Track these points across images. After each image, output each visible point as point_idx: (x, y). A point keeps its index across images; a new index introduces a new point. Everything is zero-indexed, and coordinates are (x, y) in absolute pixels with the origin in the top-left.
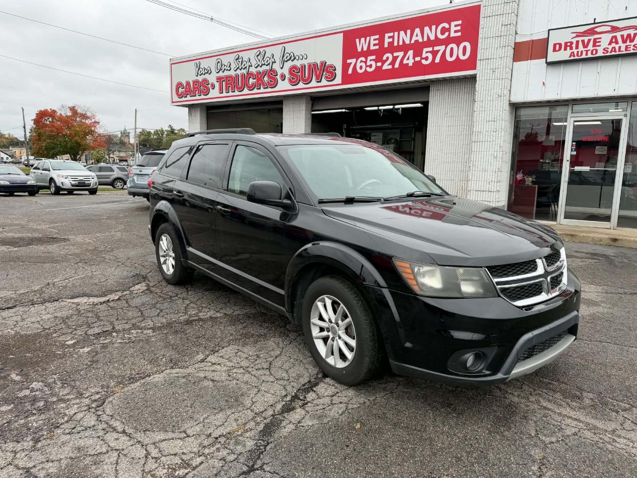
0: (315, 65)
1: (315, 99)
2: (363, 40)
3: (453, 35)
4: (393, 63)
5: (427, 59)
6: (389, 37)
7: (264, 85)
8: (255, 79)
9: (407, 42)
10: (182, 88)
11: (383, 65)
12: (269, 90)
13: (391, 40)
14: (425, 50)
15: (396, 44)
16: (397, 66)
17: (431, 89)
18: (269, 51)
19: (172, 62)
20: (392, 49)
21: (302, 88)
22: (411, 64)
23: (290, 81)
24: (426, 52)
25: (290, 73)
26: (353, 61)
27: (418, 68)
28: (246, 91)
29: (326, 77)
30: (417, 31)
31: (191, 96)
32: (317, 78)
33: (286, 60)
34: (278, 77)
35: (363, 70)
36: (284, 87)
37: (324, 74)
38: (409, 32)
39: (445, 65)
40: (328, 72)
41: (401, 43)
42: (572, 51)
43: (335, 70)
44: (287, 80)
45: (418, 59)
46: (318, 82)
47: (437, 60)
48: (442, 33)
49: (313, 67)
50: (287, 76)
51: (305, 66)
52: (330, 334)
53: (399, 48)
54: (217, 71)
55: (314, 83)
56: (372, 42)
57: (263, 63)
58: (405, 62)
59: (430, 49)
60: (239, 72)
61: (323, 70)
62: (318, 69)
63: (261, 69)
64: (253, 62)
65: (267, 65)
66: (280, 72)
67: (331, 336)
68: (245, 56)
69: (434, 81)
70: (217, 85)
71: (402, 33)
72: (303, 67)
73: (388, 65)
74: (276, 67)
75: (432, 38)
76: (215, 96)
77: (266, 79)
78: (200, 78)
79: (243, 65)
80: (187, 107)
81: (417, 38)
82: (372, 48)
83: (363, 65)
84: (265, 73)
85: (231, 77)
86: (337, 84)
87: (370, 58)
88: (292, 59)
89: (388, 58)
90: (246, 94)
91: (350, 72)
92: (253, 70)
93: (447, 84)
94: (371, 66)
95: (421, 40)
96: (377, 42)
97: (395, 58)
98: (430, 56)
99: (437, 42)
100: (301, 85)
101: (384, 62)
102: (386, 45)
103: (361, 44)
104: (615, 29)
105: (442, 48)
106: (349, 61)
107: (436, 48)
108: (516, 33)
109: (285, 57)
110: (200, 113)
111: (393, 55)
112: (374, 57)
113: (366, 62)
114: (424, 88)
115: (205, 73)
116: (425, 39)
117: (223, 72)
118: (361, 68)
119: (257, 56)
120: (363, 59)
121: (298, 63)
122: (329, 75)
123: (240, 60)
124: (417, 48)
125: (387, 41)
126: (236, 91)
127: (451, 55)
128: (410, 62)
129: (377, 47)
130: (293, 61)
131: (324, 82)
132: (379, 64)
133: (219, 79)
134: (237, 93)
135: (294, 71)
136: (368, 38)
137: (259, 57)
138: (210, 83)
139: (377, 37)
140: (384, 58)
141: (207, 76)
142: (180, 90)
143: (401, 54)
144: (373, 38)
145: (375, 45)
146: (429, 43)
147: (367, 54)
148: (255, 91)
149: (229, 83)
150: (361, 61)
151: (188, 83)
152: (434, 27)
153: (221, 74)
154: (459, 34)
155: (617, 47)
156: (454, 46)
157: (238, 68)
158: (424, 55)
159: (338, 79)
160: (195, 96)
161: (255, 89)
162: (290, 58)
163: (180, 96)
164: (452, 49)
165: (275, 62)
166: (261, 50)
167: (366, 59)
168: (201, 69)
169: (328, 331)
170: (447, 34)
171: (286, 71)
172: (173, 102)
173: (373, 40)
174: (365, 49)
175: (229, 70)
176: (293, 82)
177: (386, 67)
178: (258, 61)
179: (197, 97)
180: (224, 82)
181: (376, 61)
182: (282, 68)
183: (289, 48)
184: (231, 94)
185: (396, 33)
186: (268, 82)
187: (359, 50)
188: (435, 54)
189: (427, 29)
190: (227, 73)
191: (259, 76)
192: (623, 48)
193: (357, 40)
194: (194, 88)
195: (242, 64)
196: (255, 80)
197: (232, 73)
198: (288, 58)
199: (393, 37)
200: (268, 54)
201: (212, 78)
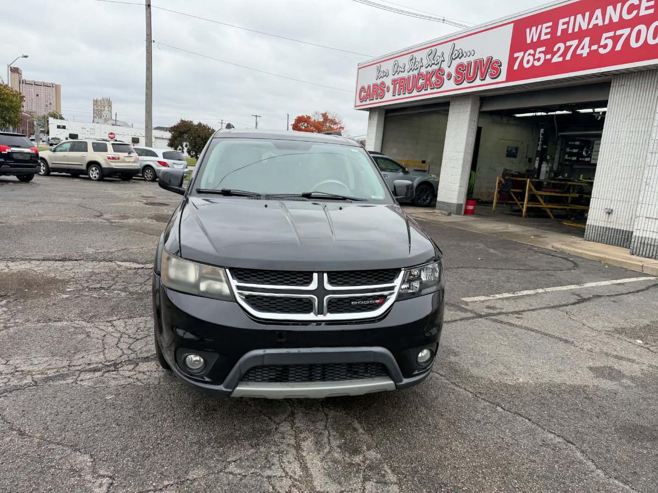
0: (481, 61)
1: (483, 99)
2: (534, 29)
3: (643, 12)
4: (564, 55)
5: (605, 46)
6: (564, 24)
7: (431, 86)
8: (424, 79)
9: (584, 27)
10: (364, 92)
11: (552, 57)
12: (436, 90)
13: (565, 26)
14: (605, 35)
15: (570, 31)
16: (568, 57)
17: (612, 85)
18: (440, 49)
19: (359, 67)
20: (566, 36)
21: (466, 87)
22: (585, 55)
23: (456, 80)
24: (606, 39)
25: (457, 72)
26: (520, 54)
27: (595, 59)
28: (415, 93)
29: (491, 74)
30: (598, 12)
31: (370, 100)
32: (482, 75)
33: (454, 58)
34: (445, 77)
35: (530, 64)
36: (449, 87)
37: (489, 71)
38: (587, 14)
39: (628, 53)
40: (493, 68)
41: (576, 30)
43: (501, 66)
44: (453, 78)
45: (594, 47)
46: (482, 80)
47: (618, 48)
48: (629, 12)
49: (479, 64)
50: (454, 75)
51: (471, 63)
53: (573, 36)
54: (393, 73)
55: (478, 82)
56: (544, 31)
57: (433, 62)
58: (579, 52)
59: (611, 34)
60: (411, 73)
61: (489, 66)
62: (484, 66)
63: (430, 69)
64: (425, 62)
65: (436, 65)
66: (447, 70)
68: (418, 55)
69: (617, 75)
70: (391, 87)
71: (579, 17)
72: (469, 64)
73: (559, 57)
74: (444, 66)
75: (616, 19)
76: (390, 99)
77: (434, 79)
78: (379, 82)
79: (415, 66)
80: (367, 110)
81: (596, 22)
82: (543, 37)
83: (531, 58)
84: (433, 73)
85: (404, 79)
86: (501, 82)
87: (539, 50)
88: (460, 56)
89: (559, 49)
90: (416, 96)
91: (516, 67)
92: (423, 70)
93: (631, 79)
94: (539, 59)
95: (601, 24)
96: (549, 30)
97: (567, 49)
98: (610, 43)
99: (622, 24)
100: (465, 84)
101: (554, 54)
102: (559, 34)
103: (532, 35)
105: (626, 31)
106: (516, 55)
107: (619, 32)
109: (454, 55)
110: (378, 116)
111: (565, 44)
112: (543, 49)
113: (534, 55)
114: (603, 84)
115: (384, 76)
116: (607, 22)
118: (528, 62)
119: (429, 55)
120: (532, 51)
121: (464, 61)
122: (494, 72)
123: (414, 61)
124: (595, 34)
125: (561, 27)
126: (406, 93)
127: (637, 40)
128: (585, 52)
129: (549, 36)
130: (460, 58)
131: (488, 80)
132: (548, 57)
133: (394, 82)
134: (407, 95)
135: (460, 69)
136: (540, 27)
137: (430, 57)
138: (386, 87)
139: (550, 24)
140: (555, 49)
141: (385, 79)
142: (363, 94)
143: (575, 43)
144: (545, 25)
145: (546, 34)
146: (612, 26)
147: (534, 46)
148: (423, 92)
149: (402, 85)
150: (530, 54)
151: (369, 87)
152: (619, 5)
153: (396, 76)
154: (652, 11)
156: (642, 27)
157: (411, 69)
158: (602, 43)
159: (503, 76)
160: (373, 99)
161: (423, 90)
162: (458, 56)
163: (362, 100)
164: (639, 32)
165: (444, 61)
166: (433, 48)
167: (535, 52)
168: (381, 72)
170: (635, 12)
171: (452, 70)
172: (356, 106)
173: (545, 28)
174: (535, 40)
175: (403, 72)
176: (458, 82)
177: (557, 59)
178: (429, 61)
179: (375, 101)
180: (397, 85)
181: (545, 53)
182: (449, 67)
183: (459, 45)
184: (402, 96)
185: (572, 18)
186: (435, 82)
187: (529, 41)
188: (616, 39)
189: (610, 9)
190: (401, 75)
191: (428, 77)
193: (528, 30)
194: (373, 91)
195: (414, 64)
196: (424, 81)
197: (405, 75)
198: (456, 56)
199: (568, 23)
200: (439, 53)
201: (388, 81)
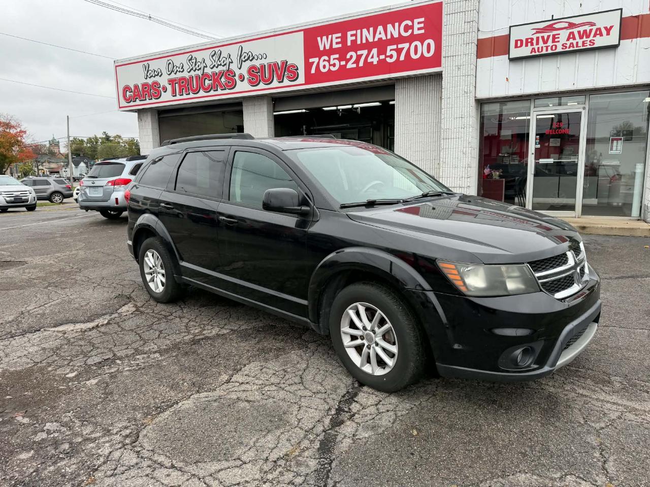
0: (276, 64)
1: (277, 100)
2: (324, 38)
3: (416, 32)
4: (357, 62)
5: (391, 56)
6: (352, 35)
7: (221, 87)
8: (211, 80)
9: (371, 40)
10: (130, 92)
11: (347, 63)
12: (227, 91)
13: (354, 38)
14: (389, 48)
15: (359, 42)
16: (361, 64)
17: (396, 87)
18: (225, 51)
19: (117, 64)
20: (355, 47)
21: (262, 89)
22: (375, 63)
23: (250, 81)
24: (390, 50)
25: (249, 72)
26: (316, 60)
27: (384, 66)
28: (202, 93)
29: (288, 77)
30: (380, 28)
31: (140, 101)
32: (279, 78)
33: (244, 60)
34: (237, 78)
35: (326, 70)
36: (243, 88)
37: (286, 73)
38: (371, 29)
39: (409, 63)
40: (289, 71)
41: (364, 41)
42: (533, 47)
43: (297, 69)
44: (246, 80)
45: (382, 57)
46: (279, 82)
47: (402, 58)
48: (406, 31)
49: (273, 67)
50: (246, 76)
51: (265, 65)
52: (365, 342)
53: (363, 47)
54: (169, 73)
55: (275, 83)
56: (335, 41)
57: (219, 63)
58: (370, 60)
59: (394, 47)
60: (193, 73)
61: (285, 70)
62: (279, 69)
63: (216, 70)
64: (208, 63)
65: (223, 66)
66: (238, 72)
67: (366, 344)
68: (199, 56)
69: (399, 79)
70: (169, 88)
71: (365, 31)
72: (263, 67)
73: (352, 64)
74: (234, 67)
75: (396, 35)
76: (167, 99)
77: (223, 80)
78: (150, 81)
79: (197, 66)
80: (136, 112)
81: (380, 36)
82: (335, 46)
83: (327, 64)
84: (221, 74)
85: (184, 78)
86: (300, 84)
87: (332, 57)
88: (250, 59)
89: (351, 57)
90: (203, 97)
91: (313, 71)
92: (208, 71)
93: (412, 82)
94: (334, 65)
95: (384, 38)
96: (339, 40)
97: (359, 57)
98: (395, 54)
99: (401, 39)
100: (262, 85)
101: (348, 61)
102: (349, 44)
103: (323, 43)
104: (572, 25)
105: (406, 46)
106: (311, 60)
107: (400, 46)
108: (478, 30)
109: (243, 57)
110: (151, 117)
111: (356, 53)
112: (337, 56)
113: (329, 61)
114: (389, 87)
115: (155, 75)
116: (389, 37)
117: (175, 74)
118: (324, 67)
119: (212, 56)
120: (326, 58)
121: (257, 63)
122: (291, 75)
123: (194, 61)
124: (381, 46)
125: (350, 39)
126: (191, 93)
127: (416, 53)
128: (375, 61)
129: (340, 46)
130: (251, 60)
131: (286, 82)
132: (343, 63)
133: (171, 82)
134: (192, 95)
135: (253, 71)
136: (330, 37)
137: (214, 57)
138: (161, 86)
139: (339, 35)
140: (348, 57)
141: (157, 79)
142: (128, 94)
143: (365, 52)
144: (335, 36)
145: (337, 43)
146: (393, 41)
147: (330, 52)
148: (212, 93)
149: (184, 85)
150: (324, 60)
151: (136, 87)
152: (397, 24)
153: (173, 76)
154: (423, 31)
155: (574, 42)
156: (418, 43)
157: (192, 69)
158: (388, 53)
159: (301, 79)
160: (146, 100)
161: (212, 91)
162: (249, 58)
163: (128, 100)
164: (416, 47)
165: (232, 62)
166: (216, 50)
167: (330, 58)
168: (150, 72)
169: (362, 340)
170: (410, 31)
171: (244, 71)
172: (120, 108)
173: (336, 38)
174: (328, 47)
175: (182, 72)
176: (253, 83)
177: (350, 65)
178: (214, 62)
179: (148, 101)
180: (177, 85)
181: (340, 60)
182: (240, 69)
183: (247, 47)
184: (185, 96)
185: (359, 31)
186: (226, 83)
187: (322, 48)
188: (399, 51)
189: (390, 27)
190: (179, 75)
191: (216, 78)
192: (580, 44)
193: (319, 39)
194: (143, 91)
195: (195, 65)
196: (211, 82)
197: (186, 75)
198: (246, 58)
199: (355, 35)
200: (224, 54)
201: (163, 81)
